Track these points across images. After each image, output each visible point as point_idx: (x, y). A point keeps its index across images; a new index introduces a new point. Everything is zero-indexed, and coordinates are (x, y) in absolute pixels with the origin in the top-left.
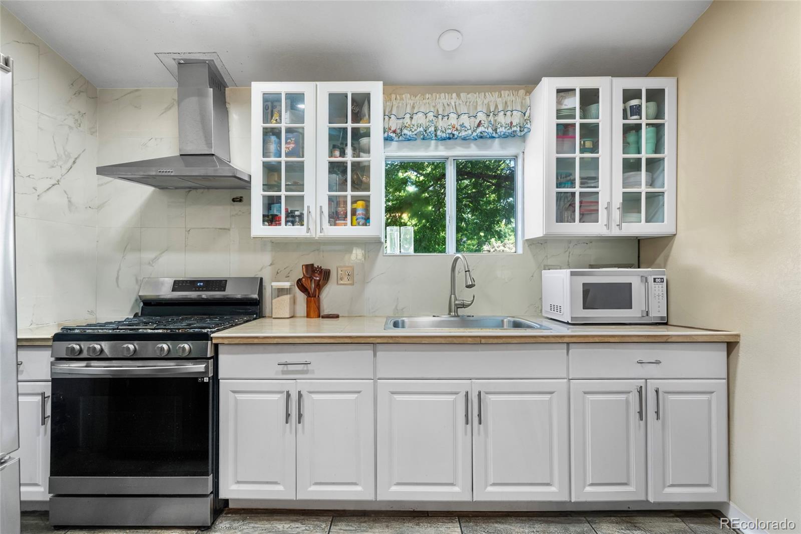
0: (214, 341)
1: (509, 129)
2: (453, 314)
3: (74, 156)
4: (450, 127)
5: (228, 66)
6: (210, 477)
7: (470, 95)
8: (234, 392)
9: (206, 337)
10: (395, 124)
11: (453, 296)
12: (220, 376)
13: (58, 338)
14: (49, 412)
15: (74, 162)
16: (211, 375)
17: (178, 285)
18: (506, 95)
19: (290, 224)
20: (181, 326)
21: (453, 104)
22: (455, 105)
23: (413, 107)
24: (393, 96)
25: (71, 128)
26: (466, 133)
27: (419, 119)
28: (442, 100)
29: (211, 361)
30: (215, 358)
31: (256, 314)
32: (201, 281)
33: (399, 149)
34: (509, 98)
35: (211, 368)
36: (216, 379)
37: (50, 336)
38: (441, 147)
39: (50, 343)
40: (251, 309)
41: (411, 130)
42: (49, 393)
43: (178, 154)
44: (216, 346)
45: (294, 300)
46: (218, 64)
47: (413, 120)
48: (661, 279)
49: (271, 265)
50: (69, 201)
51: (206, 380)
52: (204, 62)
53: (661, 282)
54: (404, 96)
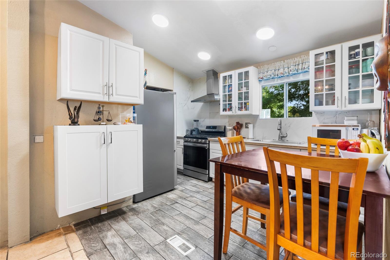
0: (209, 140)
1: (303, 70)
2: (280, 139)
3: (189, 97)
4: (280, 74)
5: (216, 69)
6: (207, 171)
7: (288, 60)
8: (213, 152)
9: (207, 139)
10: (262, 75)
11: (280, 133)
12: (210, 148)
13: (185, 137)
14: (183, 152)
15: (189, 99)
16: (208, 147)
17: (208, 127)
18: (303, 57)
19: (230, 111)
20: (203, 136)
21: (282, 65)
22: (283, 65)
23: (268, 69)
24: (261, 67)
25: (188, 91)
26: (286, 74)
27: (270, 73)
28: (278, 64)
29: (208, 144)
30: (209, 144)
31: (223, 136)
32: (211, 126)
33: (264, 83)
34: (304, 58)
35: (208, 146)
36: (209, 149)
37: (183, 136)
38: (279, 80)
39: (183, 138)
40: (222, 134)
41: (267, 77)
42: (183, 148)
43: (206, 94)
44: (209, 141)
45: (234, 132)
46: (214, 69)
47: (268, 73)
48: (357, 128)
49: (228, 122)
50: (188, 108)
51: (207, 148)
52: (211, 70)
53: (357, 130)
54: (264, 66)
